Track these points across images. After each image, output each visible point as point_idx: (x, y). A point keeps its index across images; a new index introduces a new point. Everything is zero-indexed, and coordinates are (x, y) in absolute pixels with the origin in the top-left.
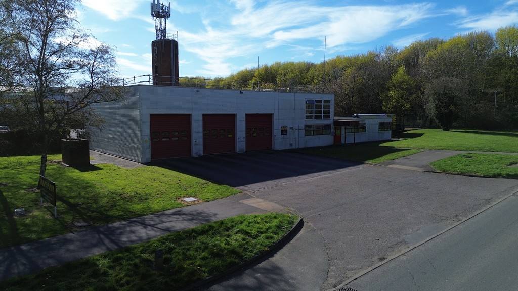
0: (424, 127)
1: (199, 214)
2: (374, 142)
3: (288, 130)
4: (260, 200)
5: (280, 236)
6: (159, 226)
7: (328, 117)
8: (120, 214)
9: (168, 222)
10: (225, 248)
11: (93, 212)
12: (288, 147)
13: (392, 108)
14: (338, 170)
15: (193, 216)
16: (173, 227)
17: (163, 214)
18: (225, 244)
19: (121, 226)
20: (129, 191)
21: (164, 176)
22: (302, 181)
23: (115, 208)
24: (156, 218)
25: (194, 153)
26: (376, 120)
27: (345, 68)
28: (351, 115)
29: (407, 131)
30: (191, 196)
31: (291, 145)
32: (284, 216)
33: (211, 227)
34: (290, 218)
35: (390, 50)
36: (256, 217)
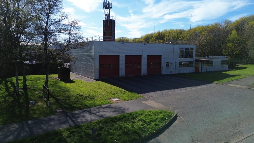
0: (247, 63)
1: (119, 108)
2: (218, 71)
3: (170, 64)
4: (153, 102)
5: (163, 124)
6: (98, 114)
7: (192, 57)
8: (79, 106)
9: (103, 112)
10: (131, 130)
11: (66, 104)
12: (169, 73)
13: (228, 53)
14: (197, 86)
15: (116, 109)
16: (105, 115)
17: (101, 107)
18: (131, 127)
19: (79, 113)
20: (86, 94)
21: (104, 87)
22: (177, 92)
23: (77, 103)
24: (97, 109)
25: (120, 75)
26: (219, 59)
27: (201, 32)
28: (205, 56)
29: (237, 65)
30: (116, 98)
31: (171, 72)
32: (166, 112)
33: (125, 117)
34: (170, 113)
35: (227, 22)
36: (150, 112)
